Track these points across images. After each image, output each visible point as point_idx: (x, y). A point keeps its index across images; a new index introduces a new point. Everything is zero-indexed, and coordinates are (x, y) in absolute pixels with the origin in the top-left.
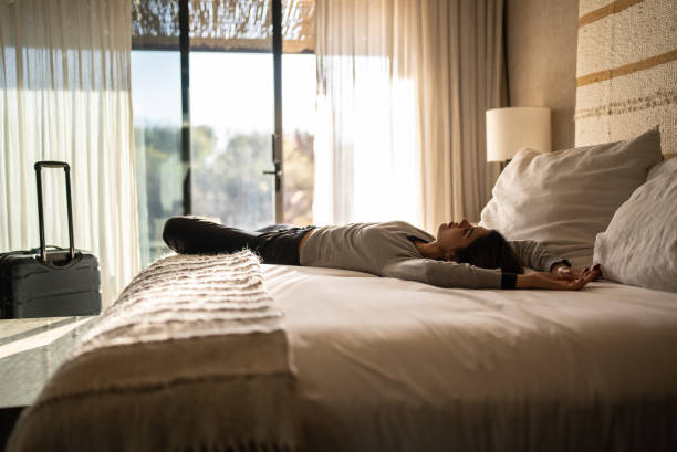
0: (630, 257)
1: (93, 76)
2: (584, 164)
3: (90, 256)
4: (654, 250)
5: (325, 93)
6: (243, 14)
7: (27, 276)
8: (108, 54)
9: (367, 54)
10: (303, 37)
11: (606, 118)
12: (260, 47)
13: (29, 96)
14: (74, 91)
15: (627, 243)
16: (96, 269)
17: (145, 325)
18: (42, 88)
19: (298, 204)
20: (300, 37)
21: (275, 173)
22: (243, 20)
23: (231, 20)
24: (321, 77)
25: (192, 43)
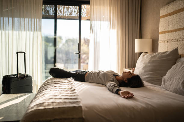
0: (171, 85)
1: (31, 27)
2: (159, 57)
3: (30, 76)
4: (177, 84)
5: (92, 33)
6: (71, 10)
7: (14, 81)
8: (36, 19)
9: (104, 21)
10: (87, 16)
11: (166, 43)
12: (75, 18)
13: (15, 33)
14: (26, 31)
15: (170, 80)
16: (31, 79)
17: (46, 103)
18: (18, 31)
19: (84, 58)
20: (86, 16)
21: (79, 53)
22: (71, 12)
23: (68, 12)
24: (92, 29)
25: (57, 17)
